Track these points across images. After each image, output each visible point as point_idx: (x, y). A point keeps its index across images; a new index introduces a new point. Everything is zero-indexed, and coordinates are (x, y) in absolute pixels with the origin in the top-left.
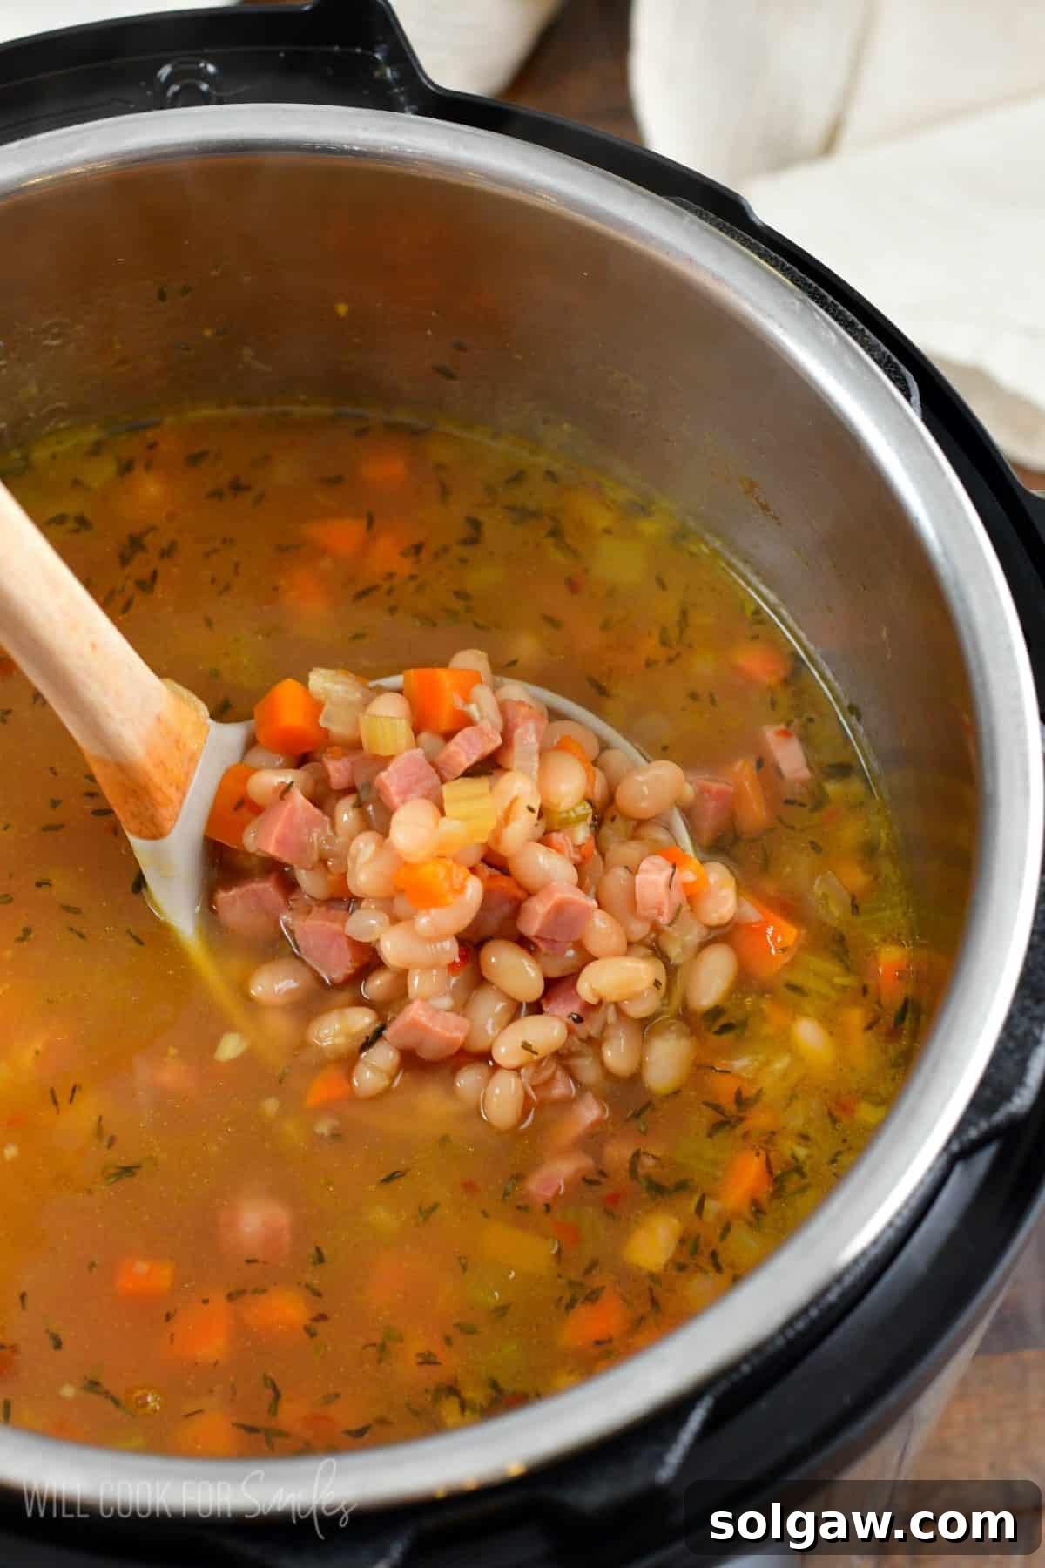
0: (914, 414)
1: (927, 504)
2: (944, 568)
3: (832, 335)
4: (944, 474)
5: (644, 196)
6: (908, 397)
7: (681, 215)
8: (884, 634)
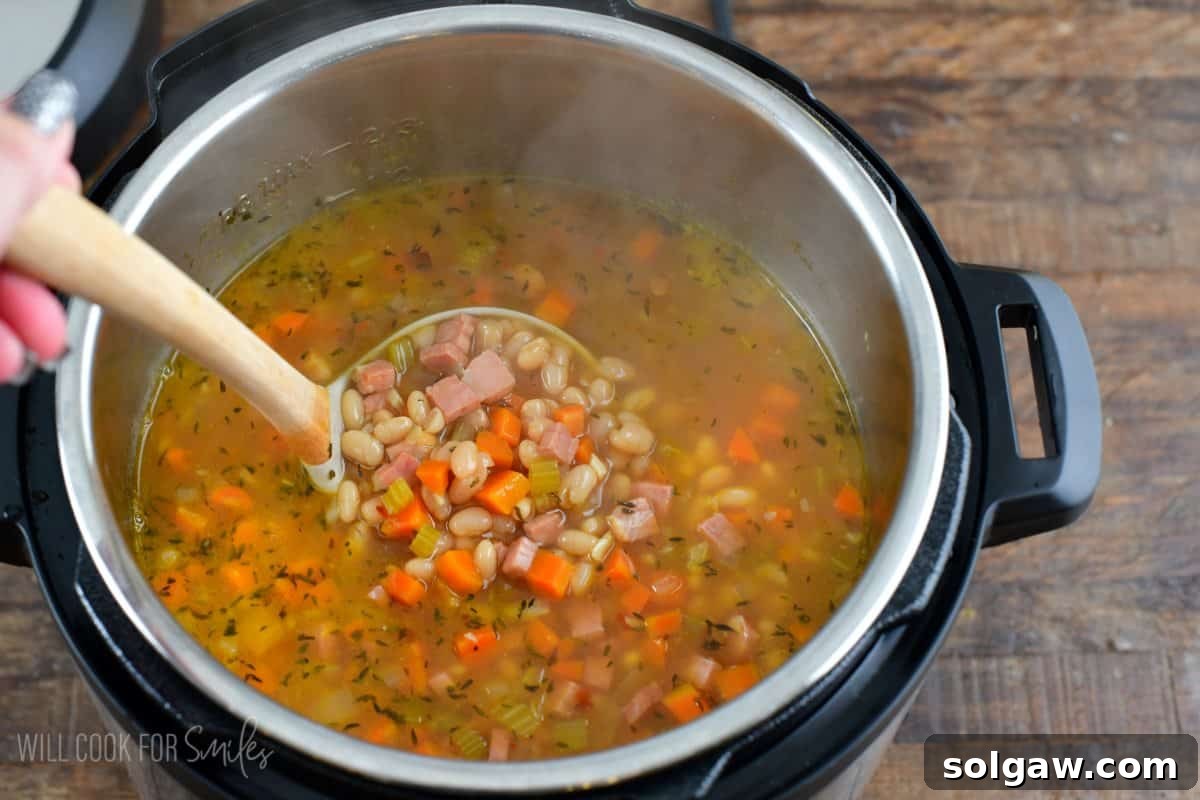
0: (892, 211)
1: (896, 264)
2: (903, 301)
3: (851, 165)
4: (906, 247)
5: (750, 76)
6: (890, 202)
7: (770, 89)
8: (866, 336)
